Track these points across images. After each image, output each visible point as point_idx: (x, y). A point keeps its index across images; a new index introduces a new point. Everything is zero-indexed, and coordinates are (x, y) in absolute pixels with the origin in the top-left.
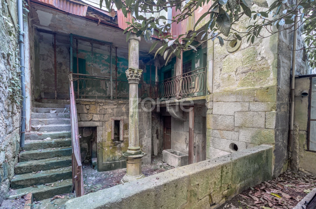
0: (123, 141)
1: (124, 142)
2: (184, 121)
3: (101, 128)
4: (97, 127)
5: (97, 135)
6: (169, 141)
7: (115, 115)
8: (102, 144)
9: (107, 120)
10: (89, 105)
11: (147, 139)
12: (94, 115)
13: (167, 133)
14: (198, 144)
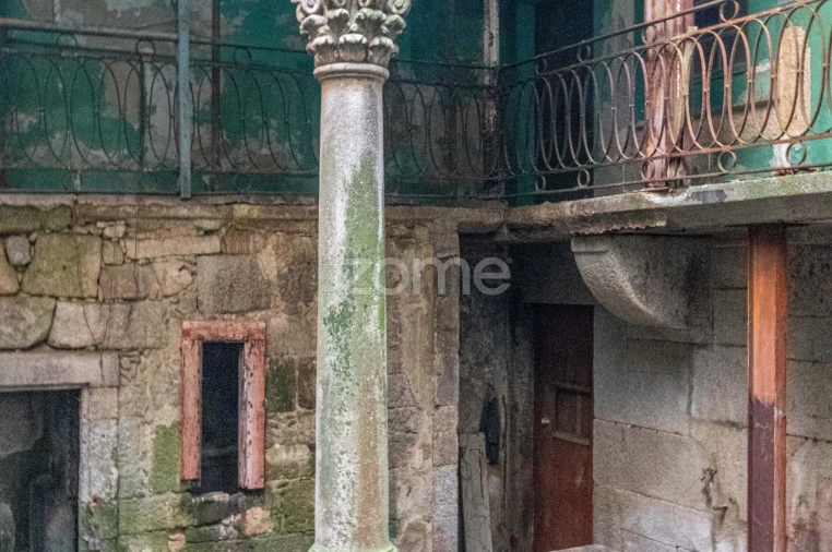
0: (258, 492)
1: (272, 495)
2: (691, 345)
3: (109, 399)
4: (85, 394)
5: (84, 448)
6: (579, 481)
7: (208, 302)
8: (113, 515)
9: (150, 342)
10: (28, 234)
11: (429, 477)
12: (60, 305)
13: (557, 425)
14: (806, 517)
